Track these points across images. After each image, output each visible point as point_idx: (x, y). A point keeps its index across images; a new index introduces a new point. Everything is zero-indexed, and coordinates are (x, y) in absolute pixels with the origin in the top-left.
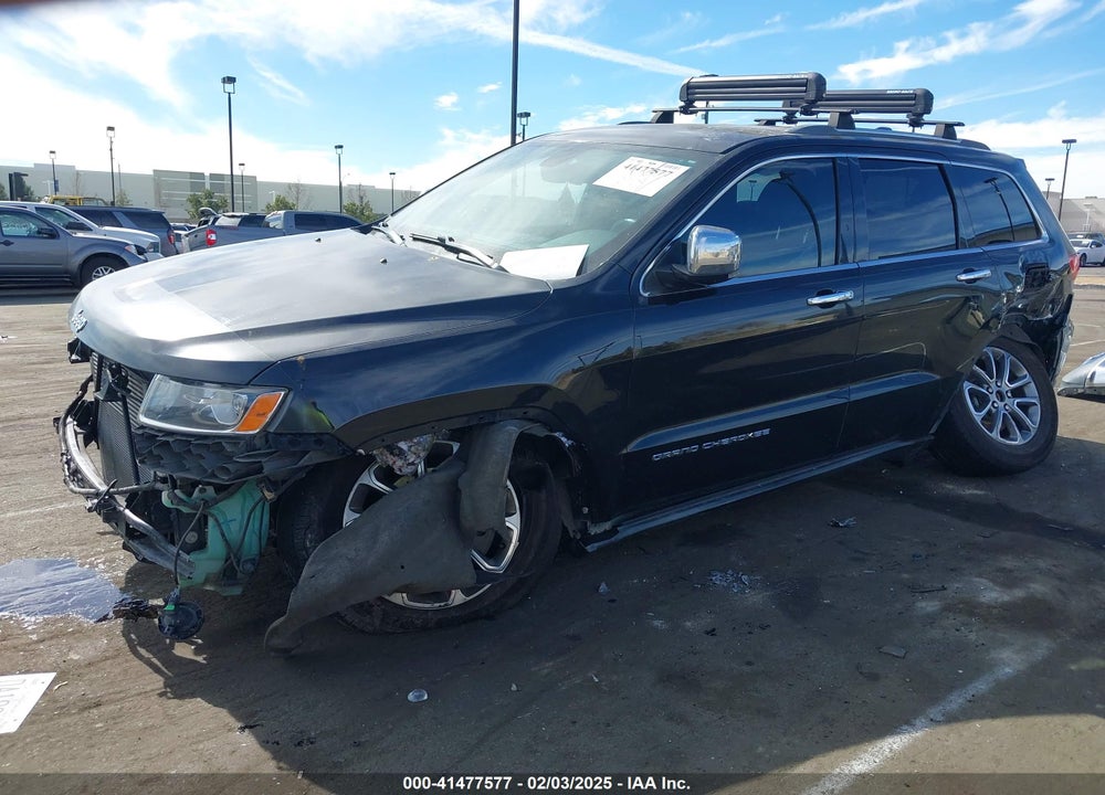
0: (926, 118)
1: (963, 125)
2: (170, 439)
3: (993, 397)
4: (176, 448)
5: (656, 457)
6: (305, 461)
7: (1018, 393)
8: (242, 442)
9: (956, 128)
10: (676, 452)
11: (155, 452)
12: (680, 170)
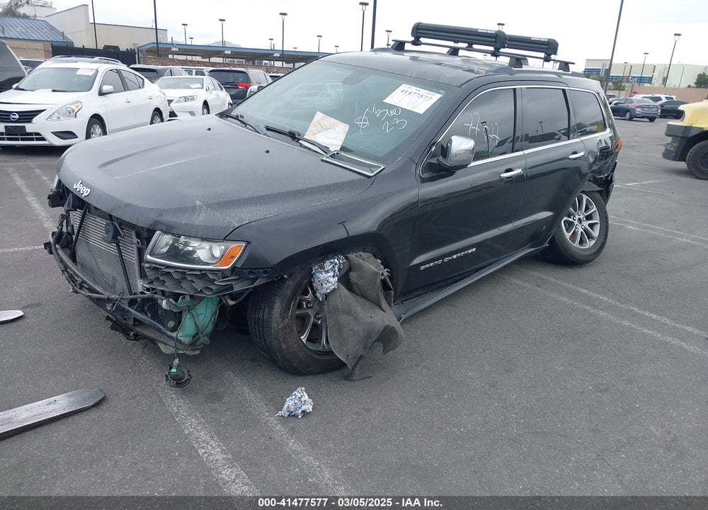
0: (553, 57)
1: (574, 64)
2: (172, 271)
3: (576, 222)
4: (176, 276)
5: (423, 268)
6: (257, 283)
7: (589, 218)
8: (220, 273)
9: (570, 65)
10: (431, 264)
11: (161, 278)
12: (436, 97)
